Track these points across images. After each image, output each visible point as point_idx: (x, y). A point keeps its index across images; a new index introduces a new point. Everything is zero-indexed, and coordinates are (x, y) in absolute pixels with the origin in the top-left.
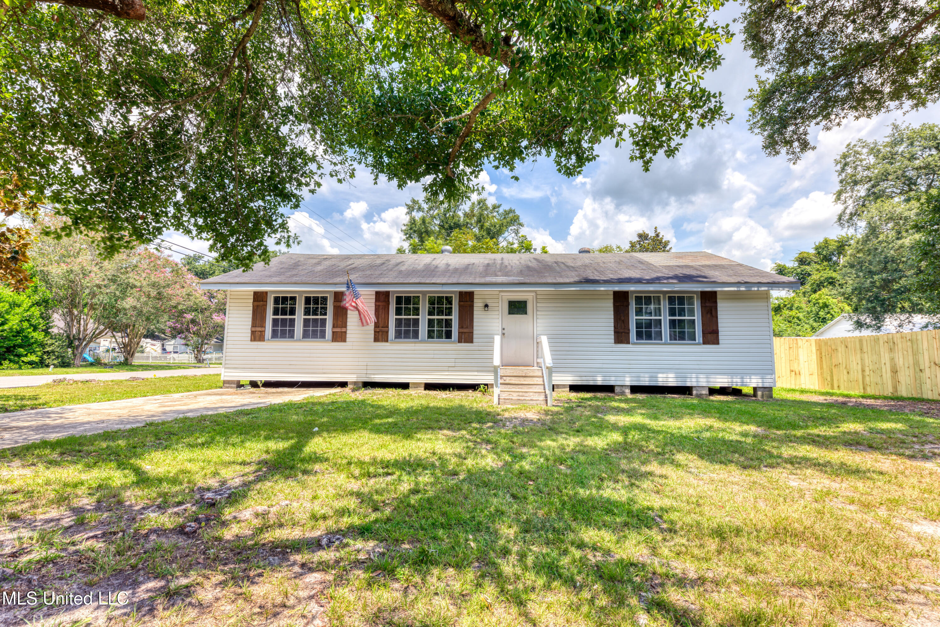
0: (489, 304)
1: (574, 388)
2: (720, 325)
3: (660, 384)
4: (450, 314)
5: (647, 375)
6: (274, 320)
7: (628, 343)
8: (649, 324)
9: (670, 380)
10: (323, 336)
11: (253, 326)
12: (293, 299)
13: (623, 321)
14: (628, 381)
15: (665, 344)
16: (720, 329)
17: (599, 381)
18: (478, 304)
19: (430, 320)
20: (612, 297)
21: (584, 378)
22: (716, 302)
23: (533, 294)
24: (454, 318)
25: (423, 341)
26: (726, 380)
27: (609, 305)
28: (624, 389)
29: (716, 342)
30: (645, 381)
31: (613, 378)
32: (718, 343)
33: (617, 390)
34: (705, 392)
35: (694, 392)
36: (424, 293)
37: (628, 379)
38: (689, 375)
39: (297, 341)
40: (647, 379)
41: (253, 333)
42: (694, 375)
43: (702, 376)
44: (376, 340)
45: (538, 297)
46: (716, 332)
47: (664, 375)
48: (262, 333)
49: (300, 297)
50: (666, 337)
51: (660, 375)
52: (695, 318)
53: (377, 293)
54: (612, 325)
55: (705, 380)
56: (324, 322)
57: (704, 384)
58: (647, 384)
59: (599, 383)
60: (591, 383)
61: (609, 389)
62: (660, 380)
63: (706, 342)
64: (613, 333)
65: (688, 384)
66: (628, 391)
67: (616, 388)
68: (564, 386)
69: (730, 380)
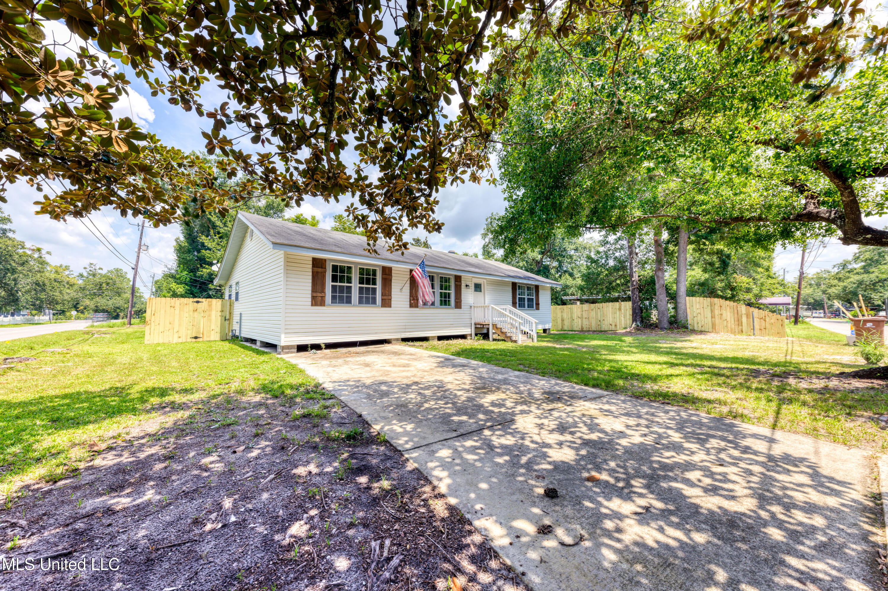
0: (469, 285)
4: (449, 289)
6: (333, 287)
10: (374, 302)
11: (313, 291)
12: (349, 268)
13: (515, 298)
16: (540, 303)
18: (463, 284)
19: (441, 293)
20: (511, 285)
22: (539, 291)
23: (485, 280)
24: (452, 292)
25: (437, 308)
27: (510, 289)
32: (539, 309)
36: (438, 274)
39: (354, 306)
41: (313, 298)
44: (411, 306)
48: (323, 298)
49: (356, 267)
52: (534, 297)
53: (411, 271)
54: (511, 299)
56: (374, 290)
63: (536, 309)
64: (511, 304)
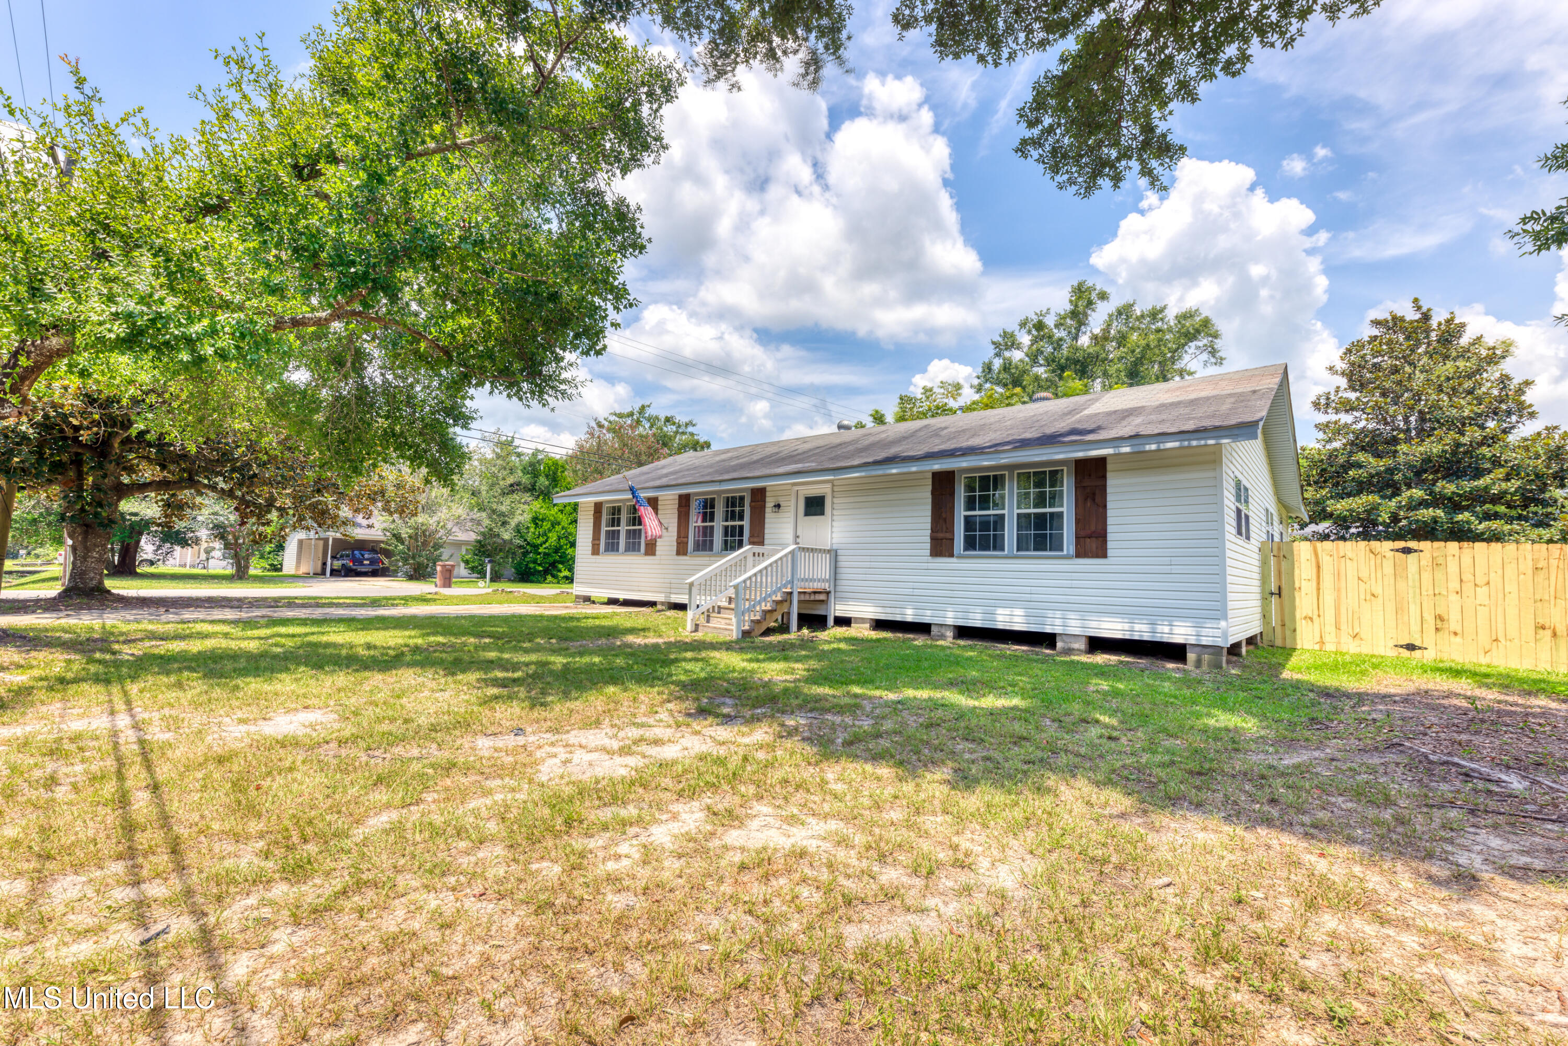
0: (782, 504)
1: (879, 625)
2: (1110, 521)
3: (1000, 626)
4: (741, 518)
5: (979, 609)
6: (607, 532)
7: (952, 555)
8: (985, 524)
9: (1016, 619)
10: (639, 548)
11: (593, 539)
12: (620, 508)
13: (945, 520)
14: (951, 618)
15: (1006, 557)
16: (1110, 529)
17: (909, 615)
18: (770, 504)
19: (726, 528)
20: (930, 482)
21: (889, 610)
22: (1104, 477)
23: (829, 485)
24: (746, 523)
25: (716, 555)
26: (1119, 626)
27: (926, 494)
28: (943, 630)
29: (1101, 553)
30: (976, 620)
31: (929, 613)
32: (1104, 555)
33: (934, 630)
34: (1081, 645)
35: (1059, 645)
36: (719, 493)
37: (950, 614)
38: (1050, 614)
39: (620, 554)
40: (979, 616)
41: (593, 546)
42: (1058, 614)
43: (1072, 615)
44: (678, 553)
45: (836, 489)
46: (1101, 536)
47: (1007, 611)
48: (599, 547)
49: (624, 505)
50: (1011, 545)
51: (1000, 611)
52: (1064, 509)
53: (680, 496)
54: (929, 526)
55: (1078, 623)
57: (1077, 631)
58: (978, 624)
59: (909, 619)
60: (898, 618)
61: (923, 628)
62: (1000, 618)
63: (1081, 552)
64: (928, 539)
65: (1048, 629)
66: (950, 634)
67: (933, 628)
68: (862, 620)
69: (1127, 626)
